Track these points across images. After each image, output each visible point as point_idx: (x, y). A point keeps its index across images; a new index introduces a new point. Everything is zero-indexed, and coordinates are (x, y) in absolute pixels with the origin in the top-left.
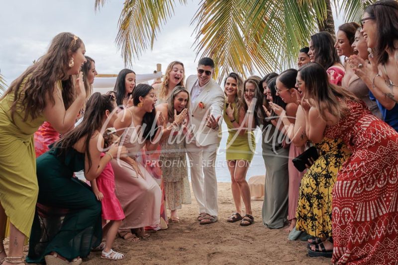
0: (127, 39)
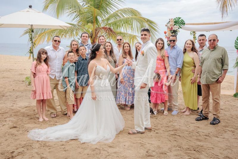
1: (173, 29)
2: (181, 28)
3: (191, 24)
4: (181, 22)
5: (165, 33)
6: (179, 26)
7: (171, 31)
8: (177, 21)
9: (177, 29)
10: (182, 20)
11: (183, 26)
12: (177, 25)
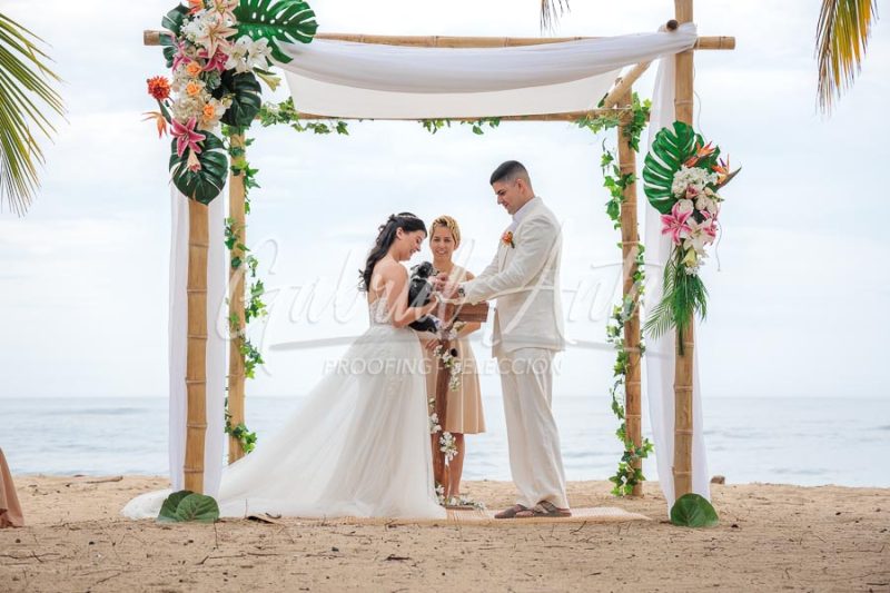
1: (230, 64)
2: (284, 59)
3: (347, 38)
4: (285, 17)
5: (158, 90)
6: (271, 44)
7: (203, 79)
8: (253, 8)
9: (259, 63)
11: (298, 43)
12: (256, 38)
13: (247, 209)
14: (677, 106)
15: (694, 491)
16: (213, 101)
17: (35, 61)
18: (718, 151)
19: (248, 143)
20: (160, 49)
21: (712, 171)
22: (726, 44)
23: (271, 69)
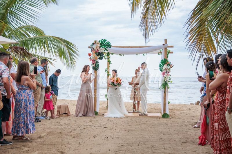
0: (146, 24)
1: (99, 51)
2: (107, 50)
3: (116, 47)
4: (107, 44)
5: (90, 55)
6: (105, 48)
7: (95, 53)
8: (103, 43)
9: (103, 51)
10: (108, 42)
11: (109, 48)
12: (103, 48)
13: (110, 67)
14: (165, 56)
15: (166, 113)
16: (97, 56)
17: (76, 49)
18: (170, 63)
19: (110, 57)
20: (90, 49)
21: (169, 66)
22: (172, 47)
23: (105, 52)
